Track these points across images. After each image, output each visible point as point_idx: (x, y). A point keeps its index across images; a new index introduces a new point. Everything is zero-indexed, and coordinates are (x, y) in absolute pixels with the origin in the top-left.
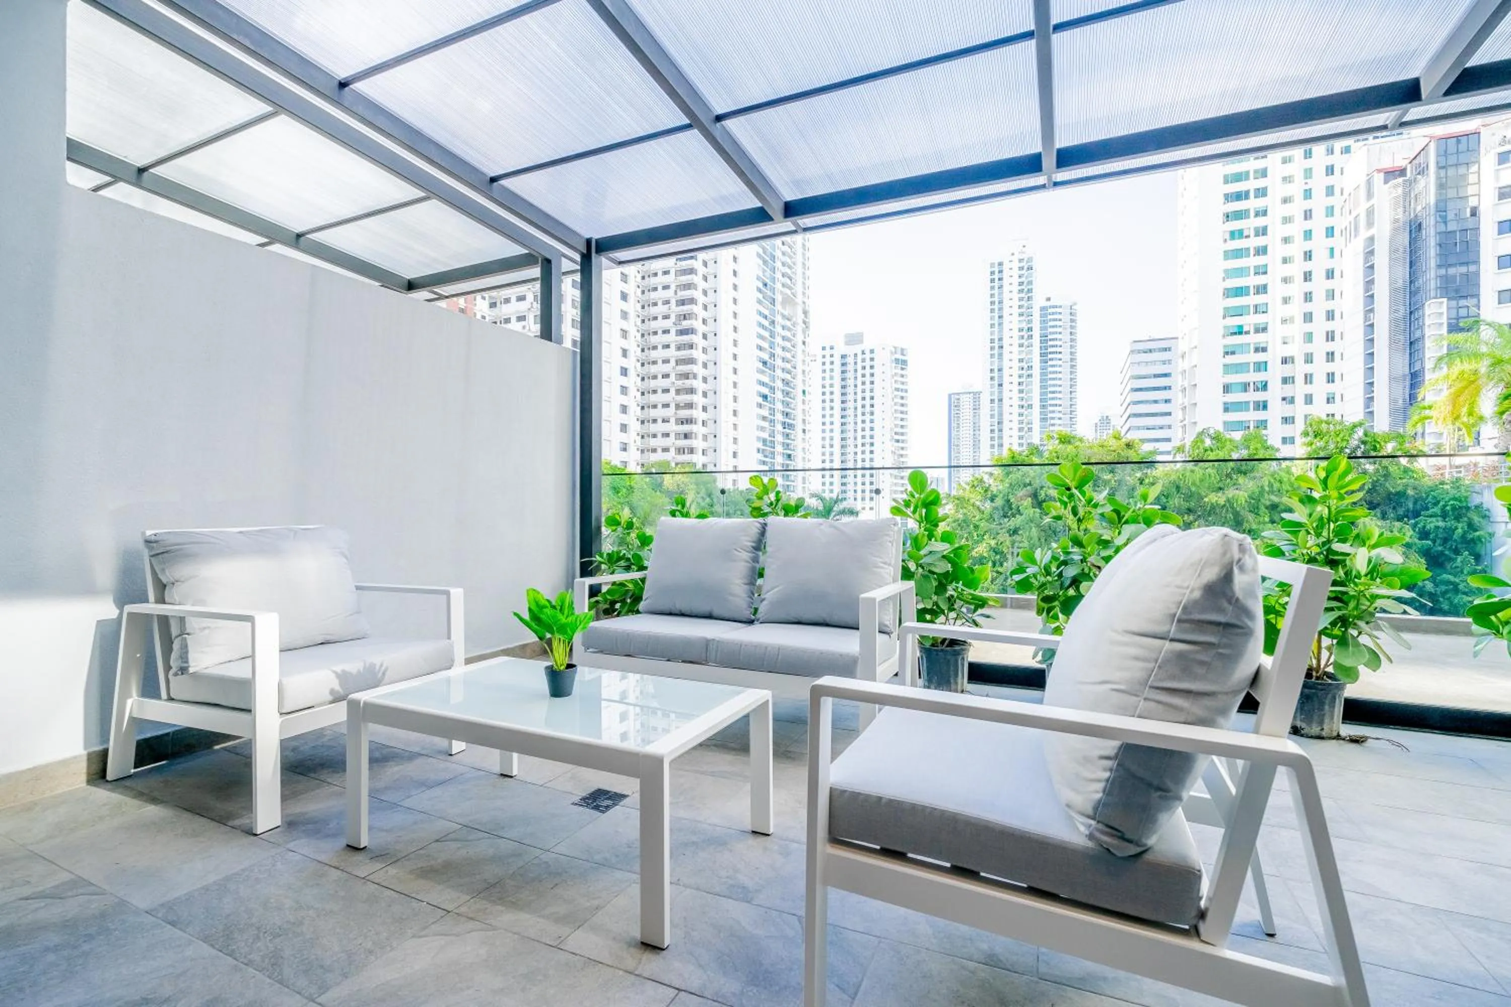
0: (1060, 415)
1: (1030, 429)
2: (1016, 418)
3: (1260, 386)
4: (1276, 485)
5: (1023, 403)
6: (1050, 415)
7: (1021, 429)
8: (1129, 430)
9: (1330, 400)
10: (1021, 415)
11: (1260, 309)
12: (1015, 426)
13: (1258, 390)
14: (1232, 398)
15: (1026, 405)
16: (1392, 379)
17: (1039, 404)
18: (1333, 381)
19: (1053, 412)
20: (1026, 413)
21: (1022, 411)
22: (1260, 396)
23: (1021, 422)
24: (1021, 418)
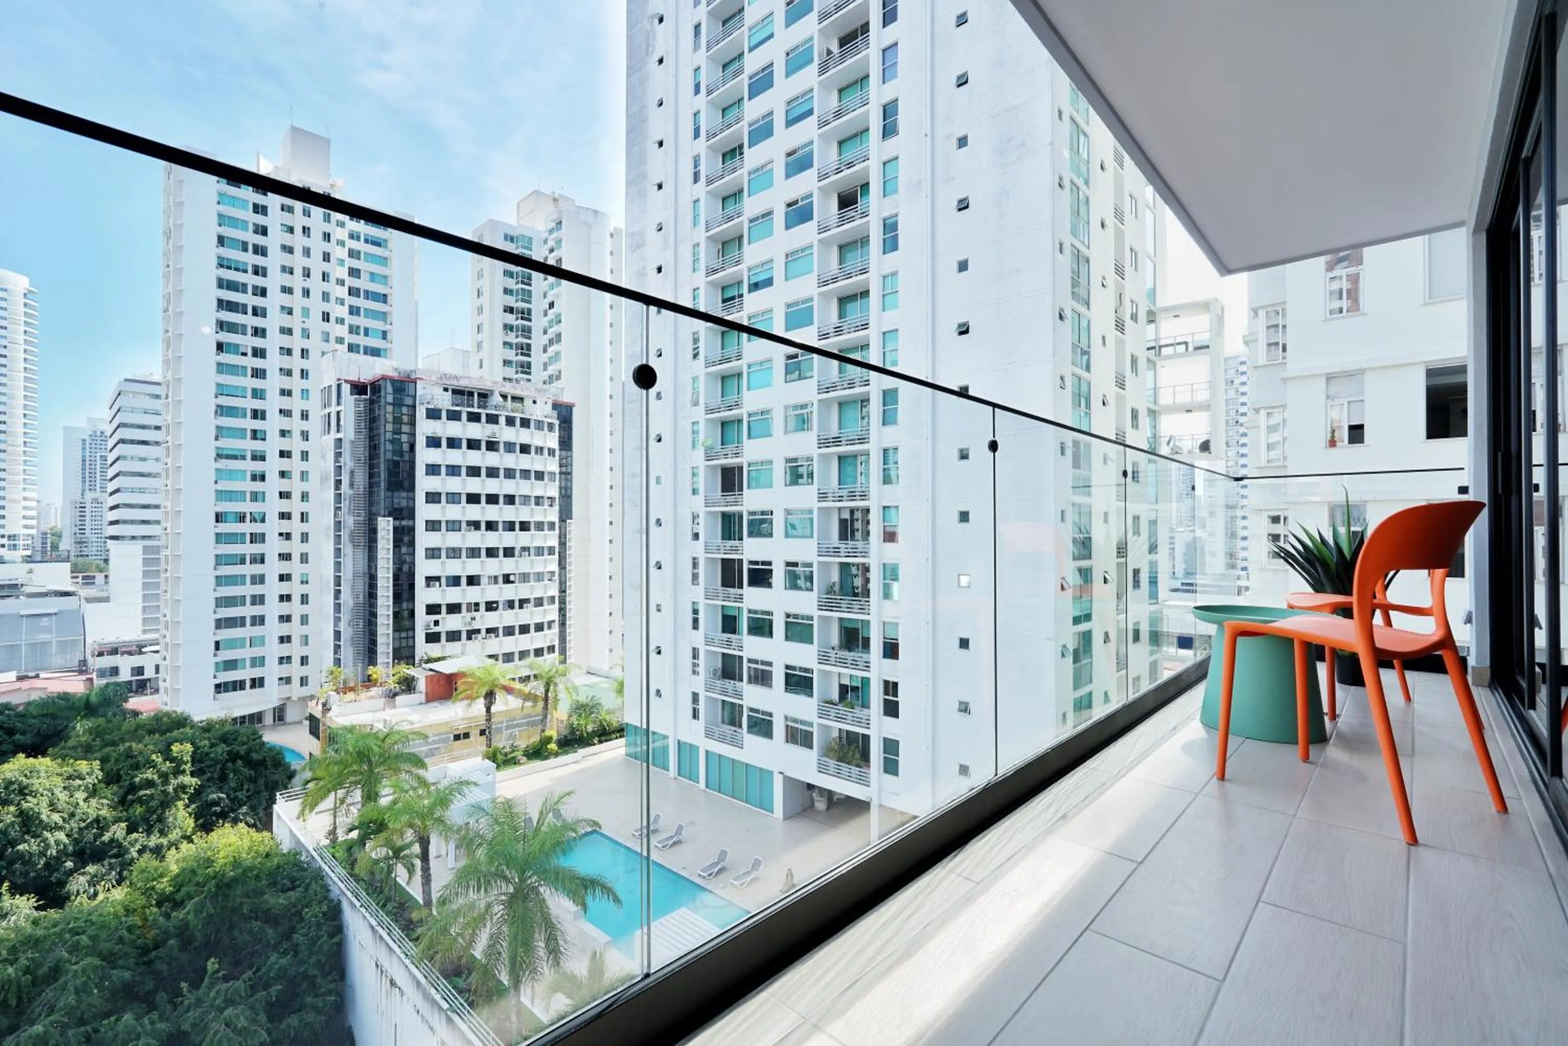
3: (257, 517)
11: (259, 435)
13: (256, 521)
14: (224, 528)
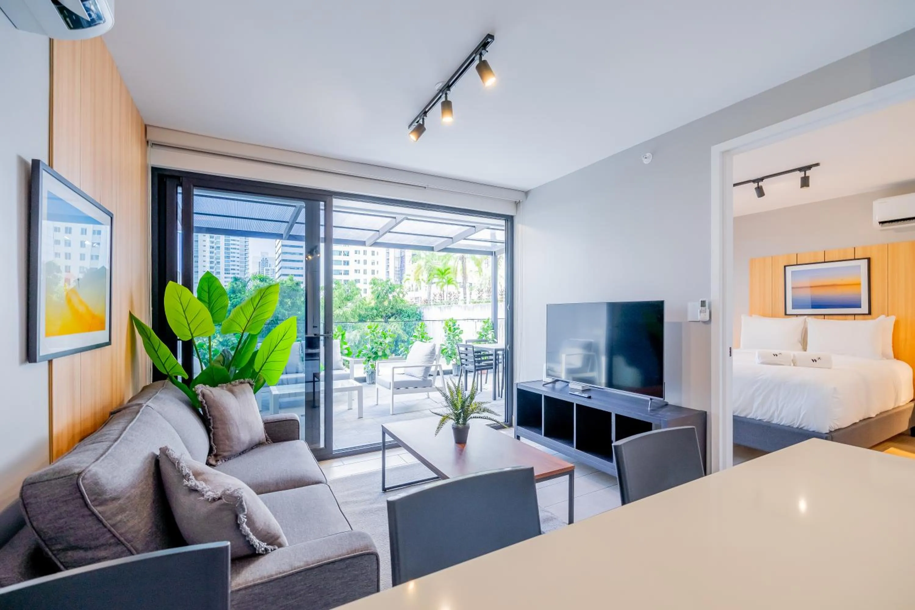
0: (238, 256)
1: (218, 263)
2: (208, 254)
4: (361, 306)
5: (213, 245)
6: (231, 255)
7: (211, 262)
8: (281, 268)
9: (373, 263)
10: (211, 252)
12: (208, 260)
15: (215, 246)
16: (395, 258)
17: (224, 247)
18: (374, 255)
19: (234, 253)
20: (215, 252)
21: (212, 250)
22: (346, 258)
23: (211, 258)
24: (212, 255)
